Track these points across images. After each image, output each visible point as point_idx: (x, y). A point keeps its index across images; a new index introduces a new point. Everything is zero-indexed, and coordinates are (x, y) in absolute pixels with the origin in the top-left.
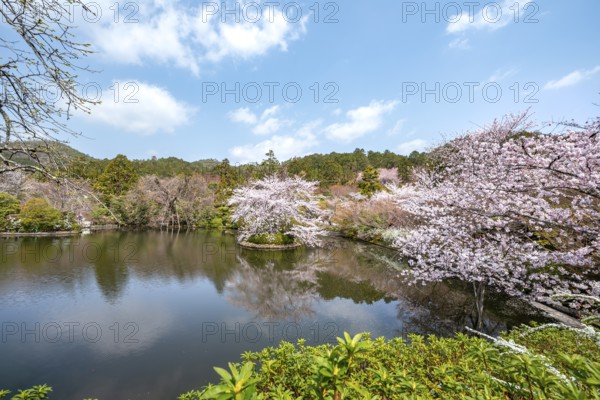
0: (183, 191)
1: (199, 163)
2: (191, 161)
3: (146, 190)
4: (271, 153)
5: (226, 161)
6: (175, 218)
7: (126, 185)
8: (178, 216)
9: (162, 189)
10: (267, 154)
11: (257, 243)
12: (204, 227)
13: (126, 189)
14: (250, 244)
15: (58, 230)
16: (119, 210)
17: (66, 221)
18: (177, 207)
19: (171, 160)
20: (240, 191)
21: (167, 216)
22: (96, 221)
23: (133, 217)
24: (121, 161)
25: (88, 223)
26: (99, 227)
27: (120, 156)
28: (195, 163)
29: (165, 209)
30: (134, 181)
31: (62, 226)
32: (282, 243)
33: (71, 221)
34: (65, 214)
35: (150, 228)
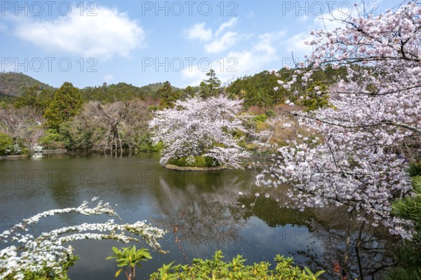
0: (123, 115)
1: (148, 88)
2: (140, 87)
3: (90, 115)
4: (212, 73)
5: (167, 84)
6: (118, 142)
7: (73, 111)
8: (120, 140)
9: (105, 114)
10: (208, 74)
11: (180, 166)
12: (145, 151)
13: (73, 115)
14: (173, 167)
15: (9, 154)
16: (67, 135)
17: (16, 146)
18: (120, 131)
19: (121, 85)
20: (161, 112)
21: (110, 140)
22: (46, 146)
23: (80, 141)
24: (67, 88)
25: (40, 148)
26: (50, 151)
27: (66, 84)
28: (145, 88)
29: (108, 133)
30: (79, 107)
31: (13, 151)
32: (205, 166)
33: (21, 145)
34: (15, 139)
35: (95, 152)
